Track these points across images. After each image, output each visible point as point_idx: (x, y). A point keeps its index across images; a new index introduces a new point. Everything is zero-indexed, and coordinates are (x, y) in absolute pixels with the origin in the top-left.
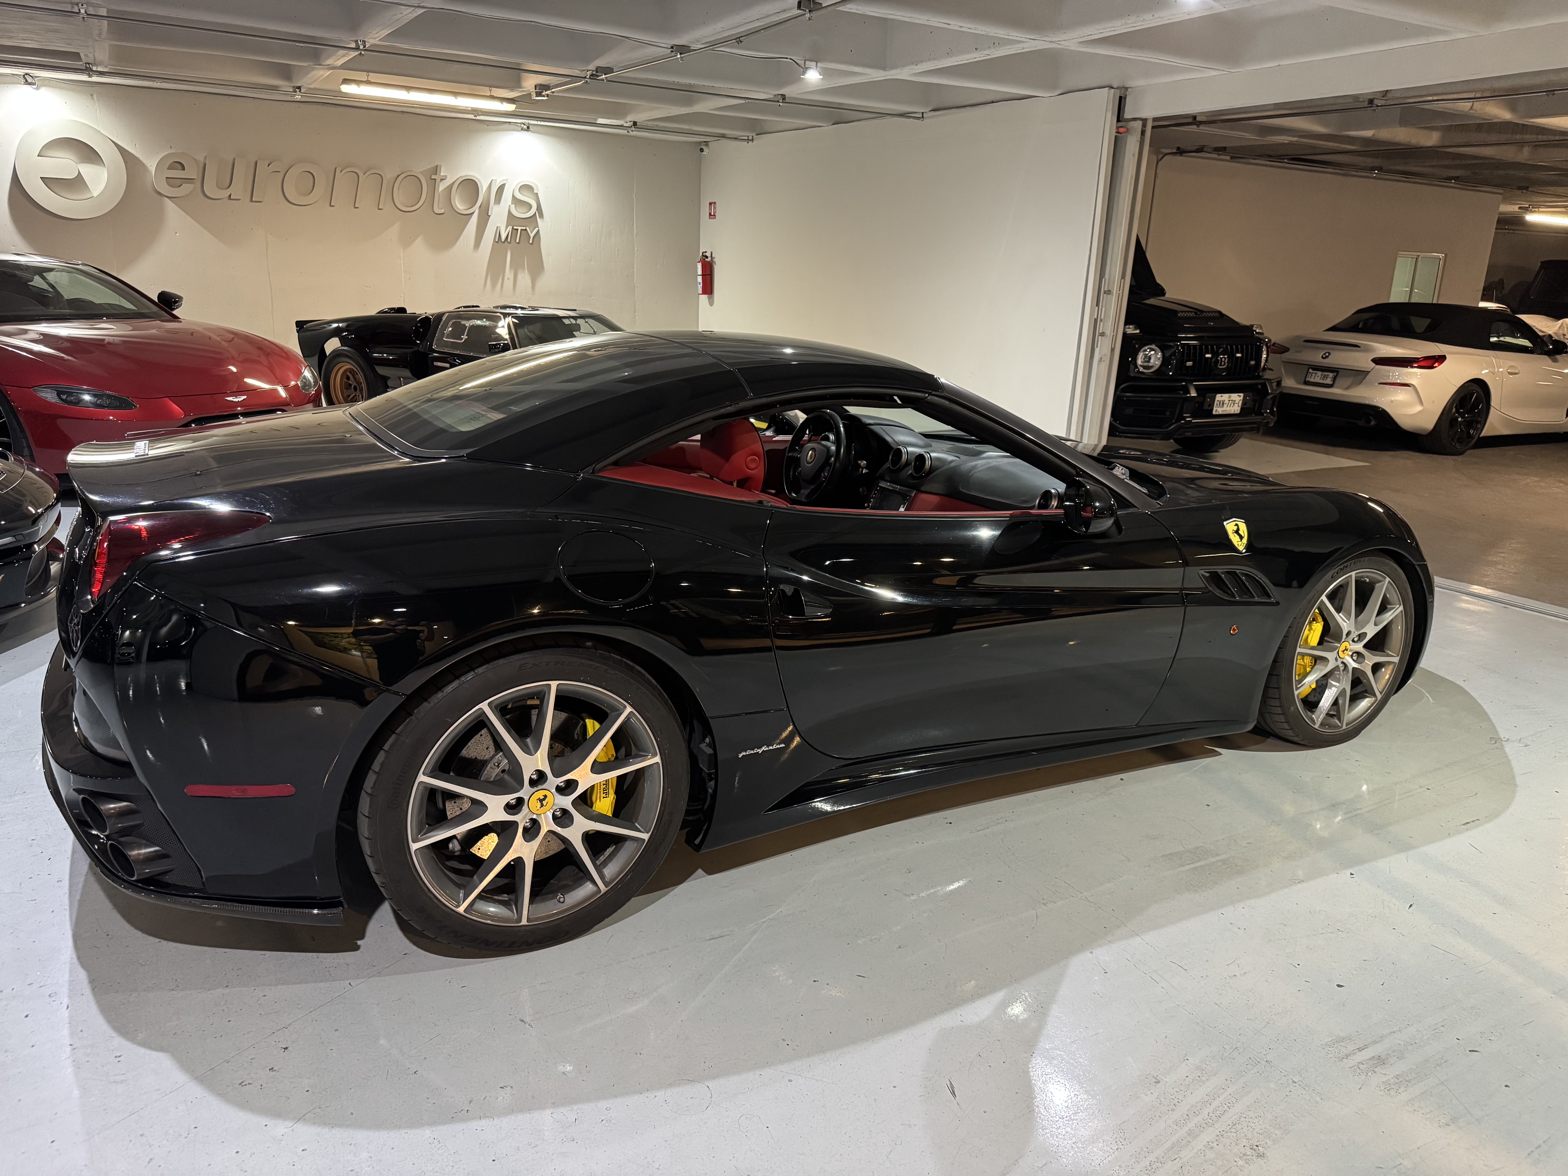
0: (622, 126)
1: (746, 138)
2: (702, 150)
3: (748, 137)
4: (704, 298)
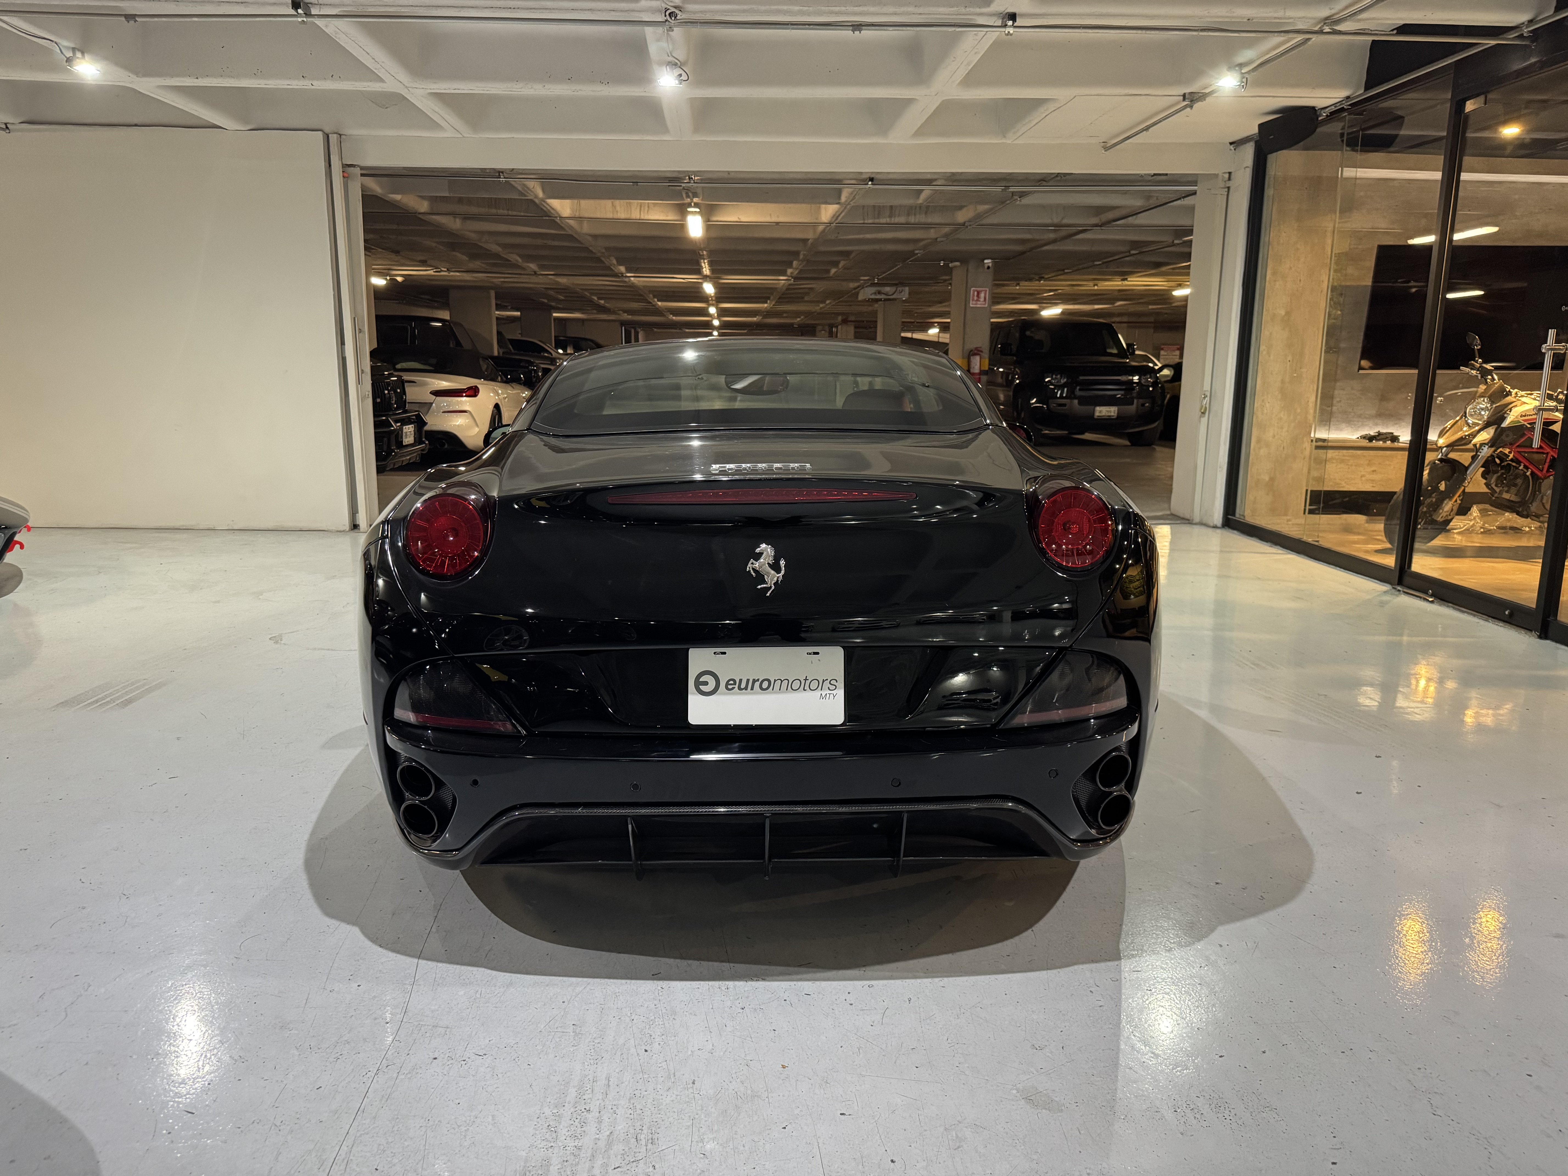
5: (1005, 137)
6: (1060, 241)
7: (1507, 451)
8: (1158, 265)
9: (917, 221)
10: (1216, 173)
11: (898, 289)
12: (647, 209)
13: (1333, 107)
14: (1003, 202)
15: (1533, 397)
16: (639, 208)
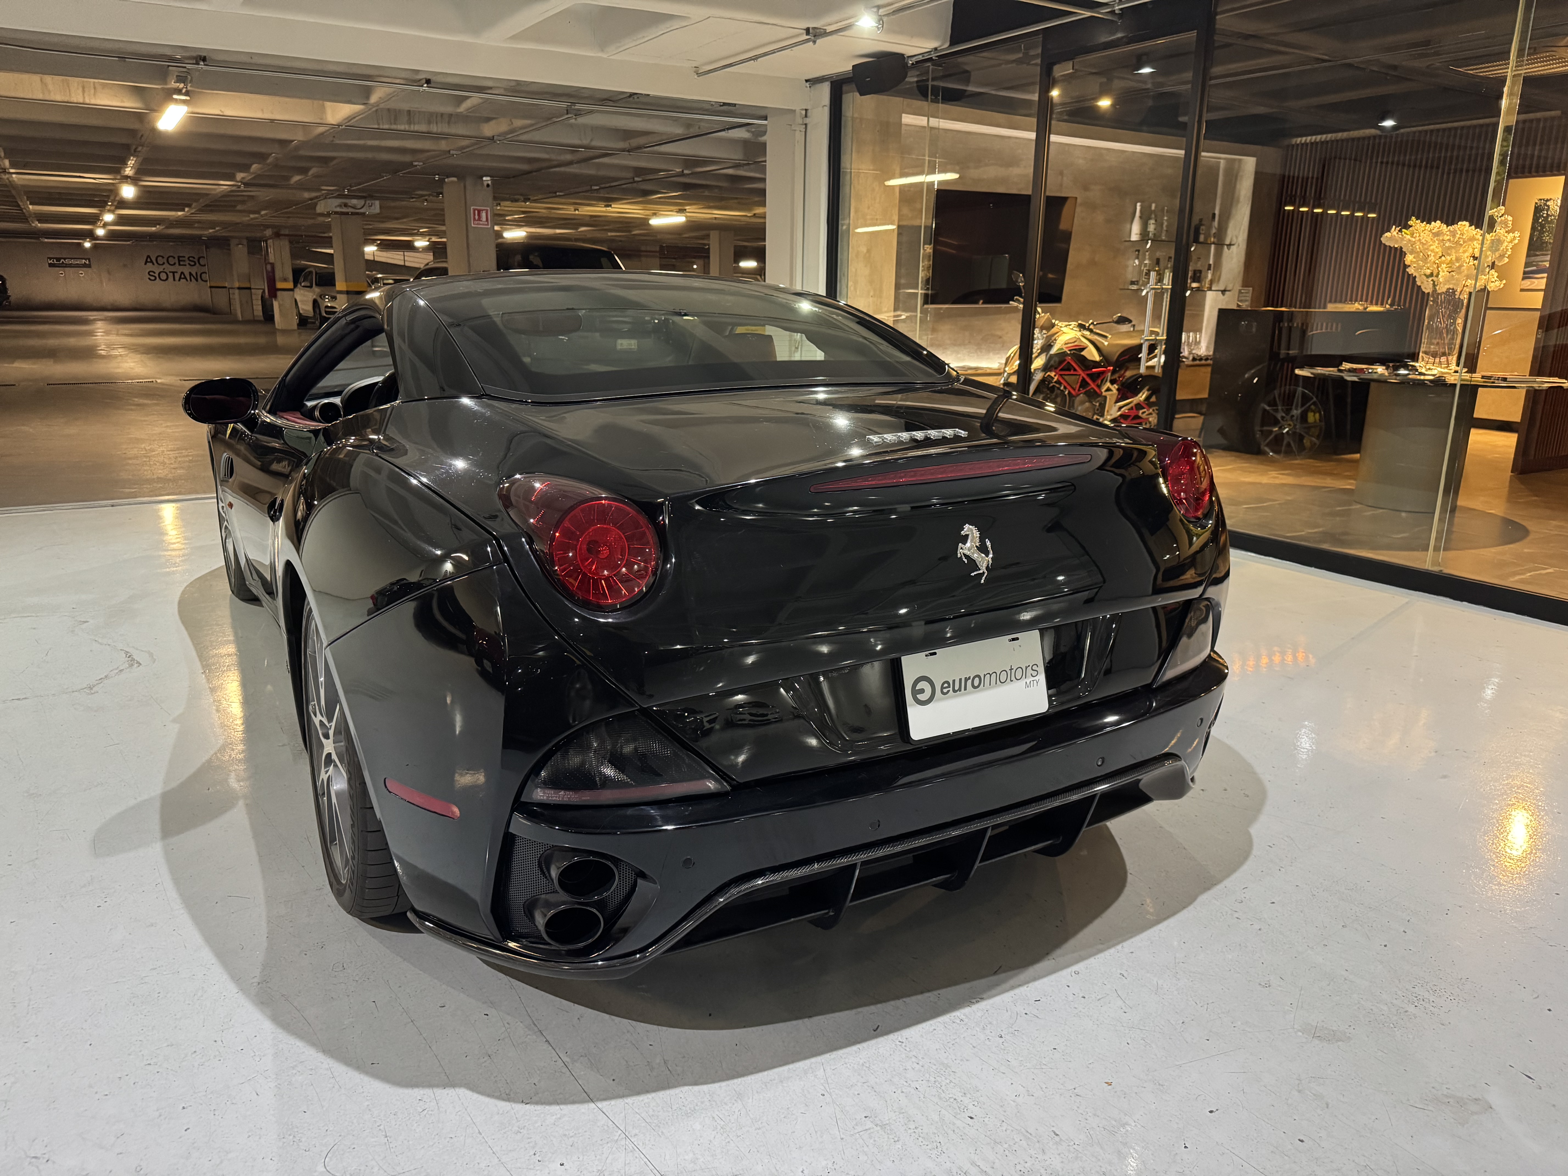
5: (602, 51)
6: (576, 163)
7: (1053, 374)
8: (646, 193)
9: (439, 131)
10: (794, 109)
11: (368, 202)
12: (92, 91)
13: (921, 56)
14: (549, 119)
15: (1071, 327)
16: (81, 89)
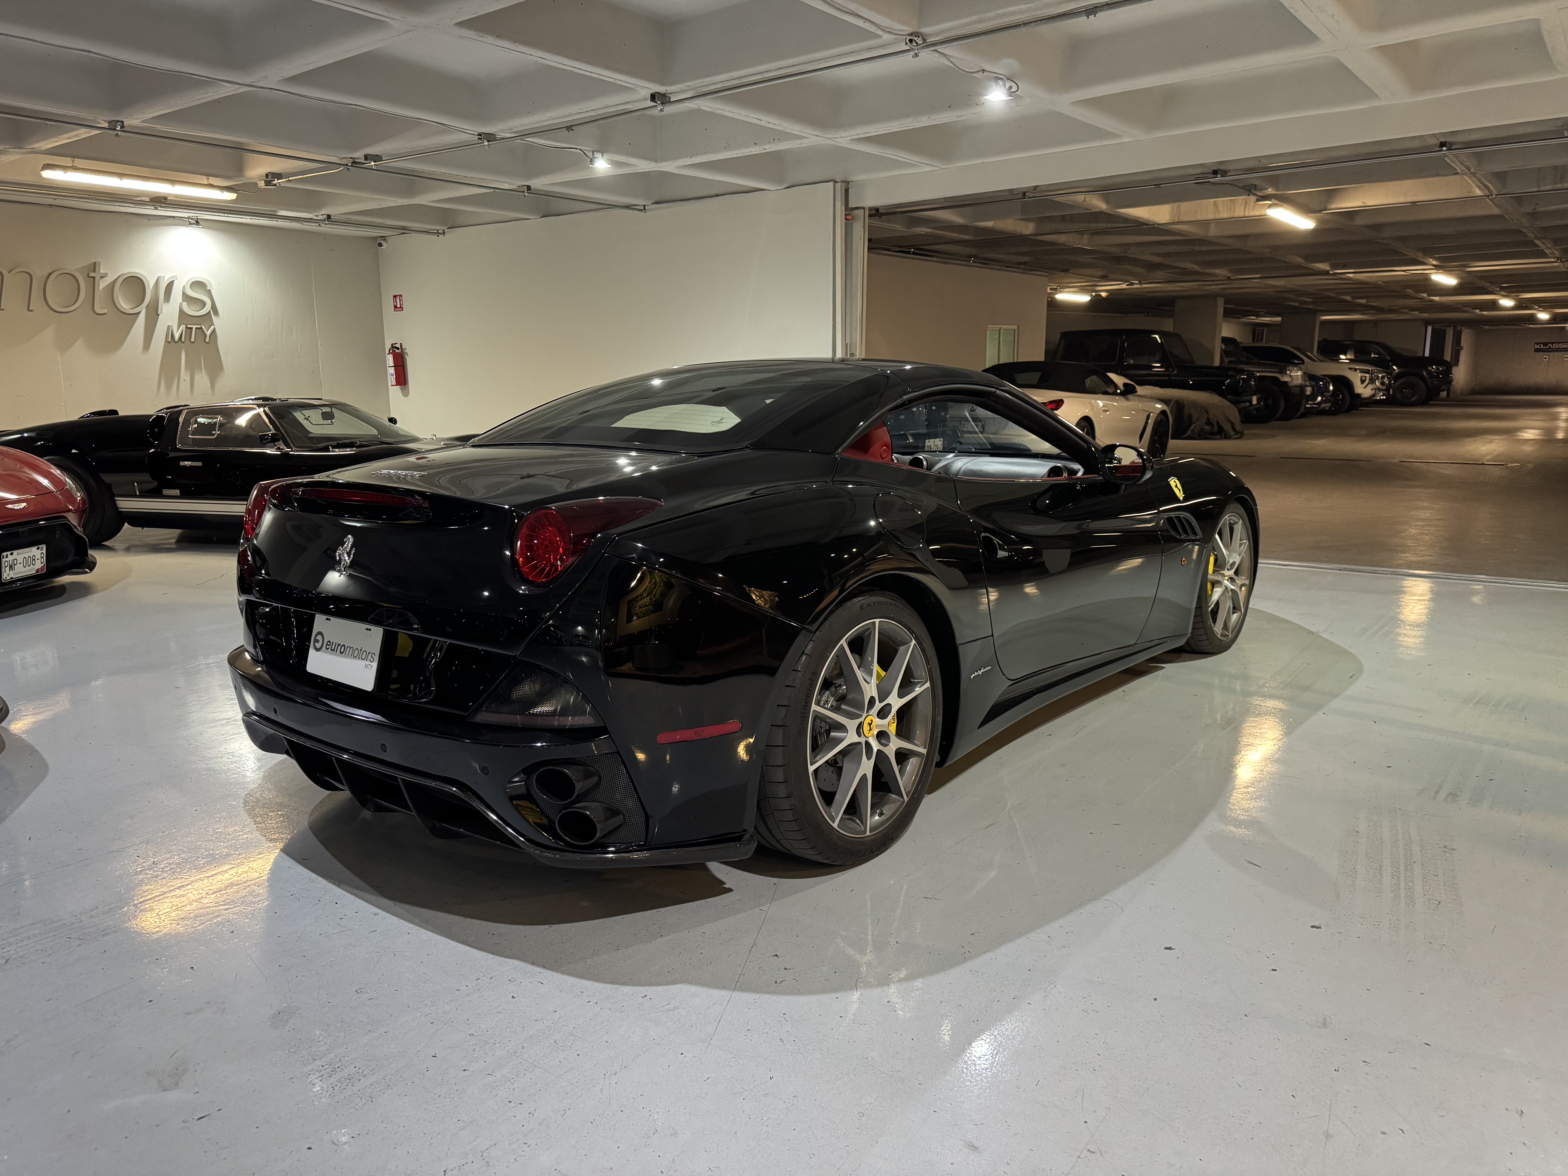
0: (312, 219)
1: (436, 231)
2: (380, 245)
3: (438, 230)
4: (395, 391)
